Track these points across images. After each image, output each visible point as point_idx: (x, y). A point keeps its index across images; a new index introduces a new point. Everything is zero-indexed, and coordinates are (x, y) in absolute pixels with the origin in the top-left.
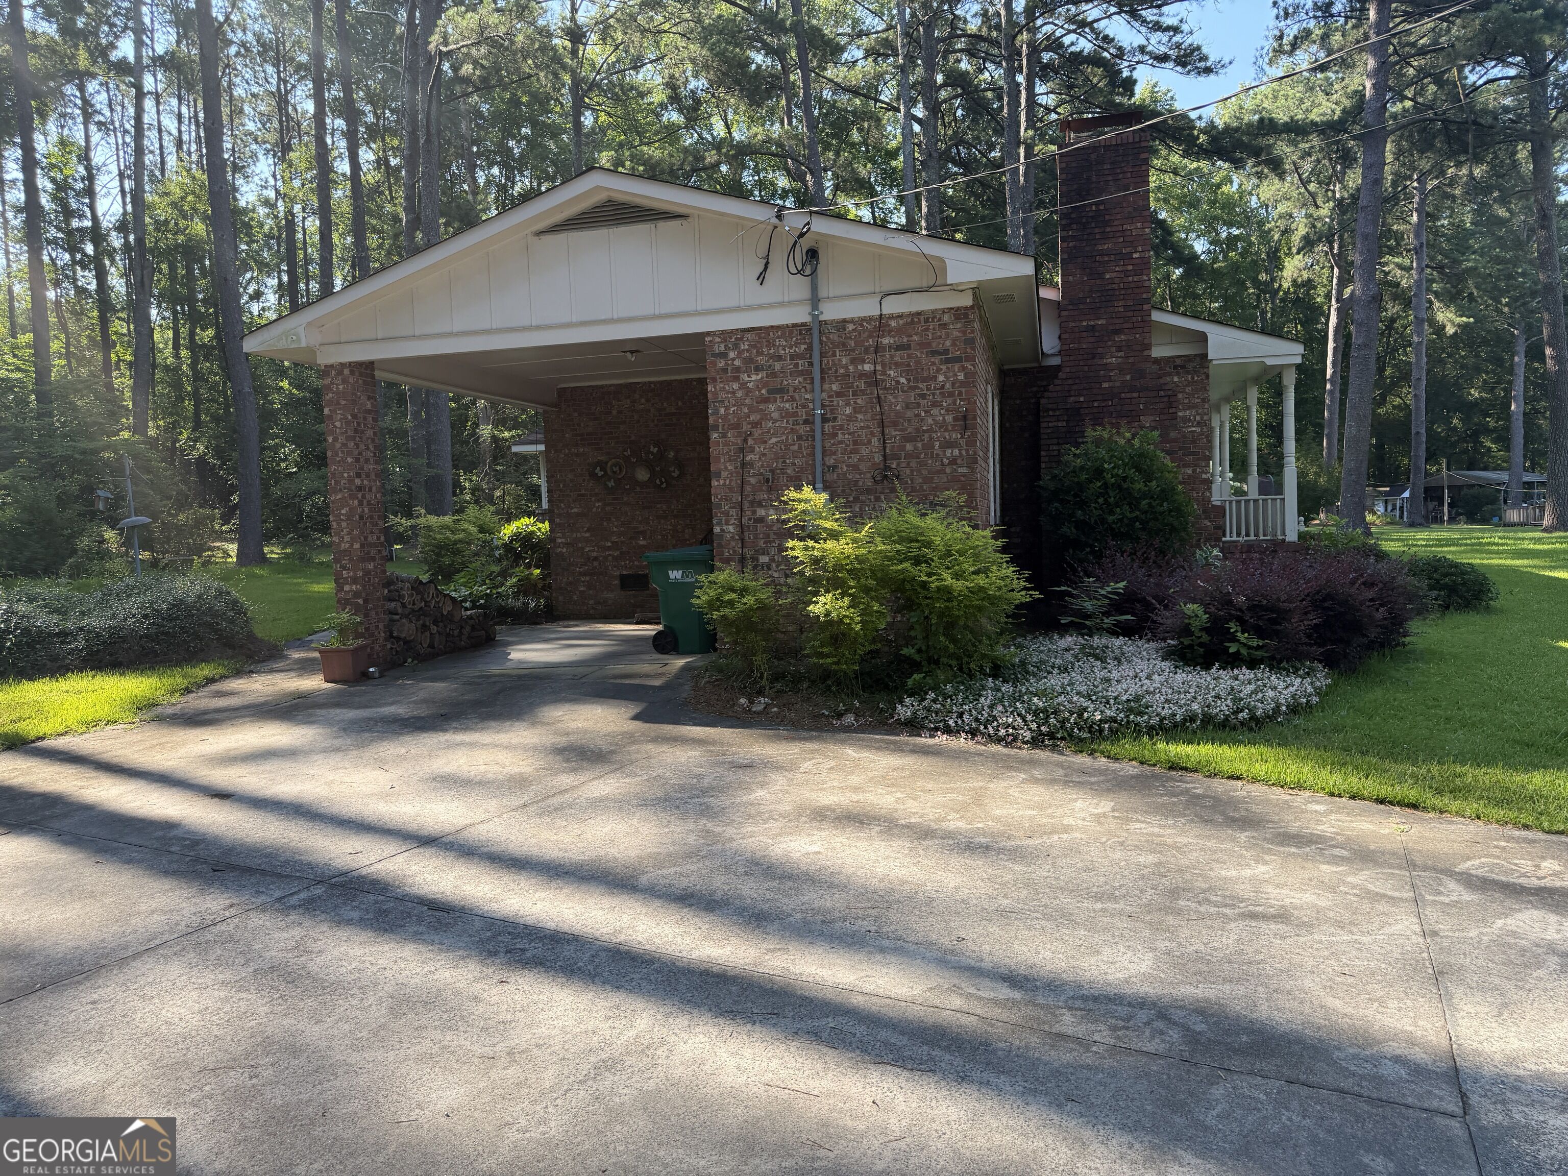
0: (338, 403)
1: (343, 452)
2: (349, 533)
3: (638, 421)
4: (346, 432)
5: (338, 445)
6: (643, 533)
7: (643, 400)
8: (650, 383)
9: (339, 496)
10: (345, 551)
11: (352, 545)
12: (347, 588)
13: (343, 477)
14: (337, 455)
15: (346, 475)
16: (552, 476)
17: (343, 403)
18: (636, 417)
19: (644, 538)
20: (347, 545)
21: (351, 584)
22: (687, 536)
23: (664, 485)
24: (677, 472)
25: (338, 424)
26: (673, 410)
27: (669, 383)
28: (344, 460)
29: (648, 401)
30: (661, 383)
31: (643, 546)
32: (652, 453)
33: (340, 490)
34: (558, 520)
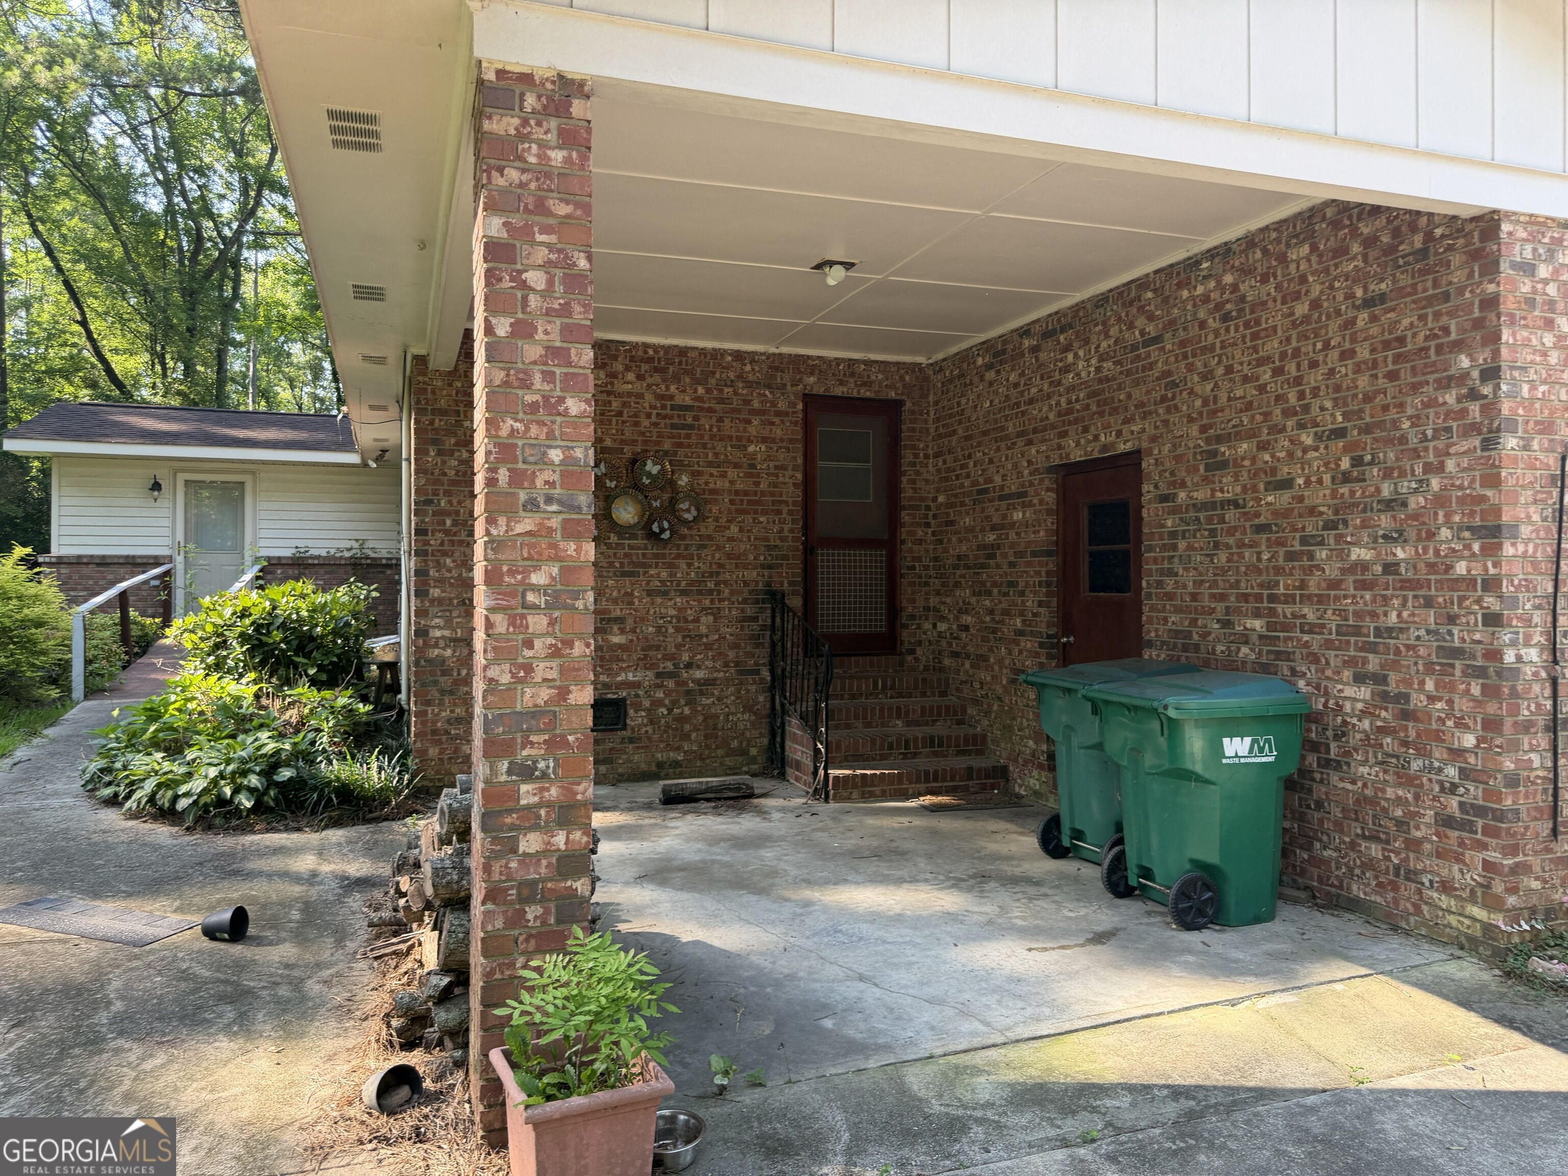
0: (541, 208)
1: (549, 376)
2: (555, 653)
3: (620, 414)
4: (566, 310)
5: (532, 351)
6: (620, 620)
7: (631, 376)
8: (646, 346)
9: (526, 524)
10: (535, 713)
11: (563, 693)
12: (530, 843)
13: (543, 461)
14: (526, 385)
15: (556, 455)
16: (429, 502)
17: (562, 209)
18: (615, 404)
19: (622, 631)
20: (545, 694)
21: (547, 830)
22: (703, 630)
23: (666, 535)
24: (694, 512)
25: (536, 278)
26: (688, 401)
27: (683, 352)
28: (552, 405)
29: (640, 377)
30: (667, 349)
31: (620, 646)
32: (649, 474)
33: (531, 505)
34: (435, 592)
